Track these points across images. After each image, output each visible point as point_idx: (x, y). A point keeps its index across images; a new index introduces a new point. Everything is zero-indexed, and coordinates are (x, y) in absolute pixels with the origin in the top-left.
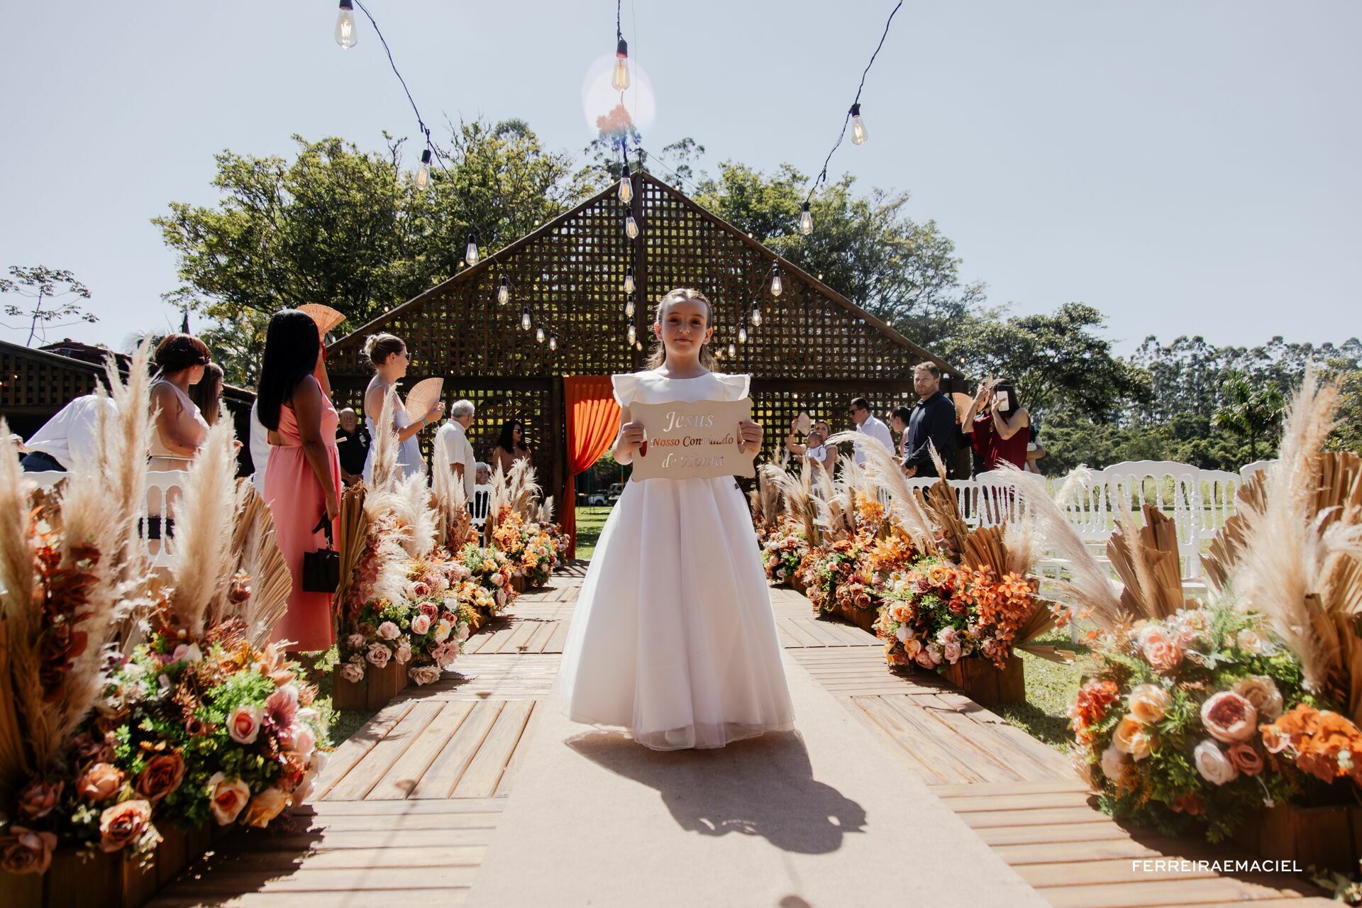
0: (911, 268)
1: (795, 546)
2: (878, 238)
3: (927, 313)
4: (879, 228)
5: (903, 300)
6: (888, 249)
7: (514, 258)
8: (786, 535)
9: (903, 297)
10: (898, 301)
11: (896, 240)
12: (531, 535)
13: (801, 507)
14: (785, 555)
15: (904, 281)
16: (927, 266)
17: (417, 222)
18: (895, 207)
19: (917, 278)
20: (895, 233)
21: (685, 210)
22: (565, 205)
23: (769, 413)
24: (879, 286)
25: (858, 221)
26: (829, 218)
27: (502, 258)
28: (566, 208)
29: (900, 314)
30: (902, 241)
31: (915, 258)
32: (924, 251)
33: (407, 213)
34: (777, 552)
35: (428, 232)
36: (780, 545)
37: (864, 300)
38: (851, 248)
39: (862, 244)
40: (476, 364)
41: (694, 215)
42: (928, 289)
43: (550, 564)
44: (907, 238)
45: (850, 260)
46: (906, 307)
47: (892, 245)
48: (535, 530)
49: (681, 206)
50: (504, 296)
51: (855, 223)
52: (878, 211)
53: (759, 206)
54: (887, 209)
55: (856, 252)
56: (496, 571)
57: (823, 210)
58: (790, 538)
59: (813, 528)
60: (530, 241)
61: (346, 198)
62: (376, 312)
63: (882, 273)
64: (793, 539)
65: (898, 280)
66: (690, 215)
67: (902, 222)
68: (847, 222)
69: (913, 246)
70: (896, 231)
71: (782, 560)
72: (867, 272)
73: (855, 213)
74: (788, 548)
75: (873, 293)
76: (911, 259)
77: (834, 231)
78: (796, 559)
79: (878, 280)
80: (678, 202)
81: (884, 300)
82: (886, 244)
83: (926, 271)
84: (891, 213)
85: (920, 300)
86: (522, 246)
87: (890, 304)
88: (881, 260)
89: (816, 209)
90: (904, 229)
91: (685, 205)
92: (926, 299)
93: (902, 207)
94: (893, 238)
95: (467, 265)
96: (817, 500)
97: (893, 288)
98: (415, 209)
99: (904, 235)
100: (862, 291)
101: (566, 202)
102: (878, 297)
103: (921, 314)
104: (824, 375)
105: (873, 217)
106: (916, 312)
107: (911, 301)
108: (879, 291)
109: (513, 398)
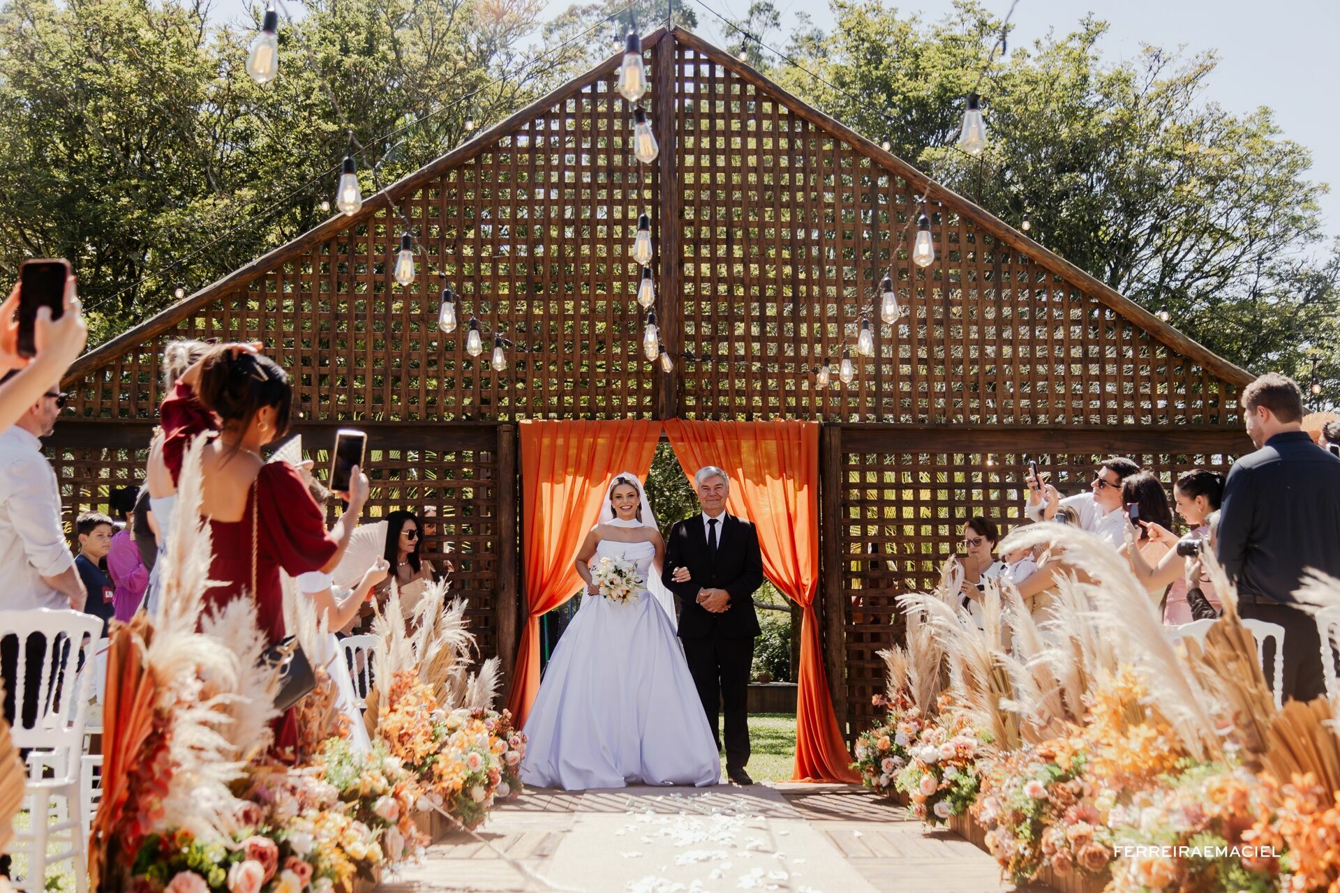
0: (1221, 203)
1: (970, 755)
2: (1153, 144)
3: (1256, 294)
4: (1155, 125)
5: (1206, 268)
6: (1174, 165)
7: (425, 195)
8: (955, 733)
9: (1206, 261)
10: (1197, 270)
11: (1191, 149)
12: (453, 730)
13: (982, 679)
14: (950, 773)
15: (1209, 229)
16: (1255, 199)
17: (239, 124)
18: (1190, 81)
19: (1235, 222)
20: (1188, 134)
21: (758, 98)
22: (526, 87)
23: (925, 495)
24: (1158, 241)
25: (1113, 110)
26: (1053, 105)
27: (402, 196)
28: (529, 94)
29: (1202, 295)
30: (1203, 150)
31: (1232, 184)
32: (1249, 168)
33: (221, 107)
34: (936, 768)
35: (260, 142)
36: (941, 752)
37: (1128, 268)
38: (1099, 165)
39: (1121, 157)
40: (349, 401)
41: (775, 107)
42: (1257, 247)
43: (488, 787)
44: (1213, 142)
45: (1098, 189)
46: (1214, 281)
47: (1183, 158)
48: (460, 720)
49: (751, 89)
50: (405, 270)
51: (1108, 116)
52: (1152, 91)
53: (911, 84)
54: (1171, 87)
55: (1110, 175)
56: (384, 793)
57: (1041, 89)
58: (960, 739)
59: (1004, 720)
60: (457, 163)
61: (101, 81)
62: (156, 299)
63: (1162, 215)
64: (968, 740)
65: (1194, 227)
66: (767, 107)
67: (1203, 111)
68: (1090, 114)
69: (1226, 159)
70: (1190, 130)
71: (945, 783)
72: (1131, 211)
73: (1106, 96)
74: (957, 758)
75: (1147, 252)
76: (1222, 186)
77: (1064, 132)
78: (972, 781)
79: (1155, 228)
80: (743, 82)
81: (1169, 268)
82: (1169, 156)
83: (1253, 210)
84: (1181, 96)
85: (1242, 267)
86: (442, 171)
87: (1181, 276)
88: (1161, 189)
89: (1027, 88)
90: (1207, 125)
91: (757, 89)
92: (1254, 267)
93: (1201, 82)
94: (1185, 142)
95: (334, 209)
96: (1010, 663)
97: (1186, 245)
98: (236, 99)
99: (1207, 138)
100: (1124, 250)
101: (529, 82)
102: (1156, 263)
103: (1244, 296)
104: (1035, 419)
105: (1142, 102)
106: (1235, 291)
107: (1223, 269)
108: (1158, 251)
109: (420, 466)
